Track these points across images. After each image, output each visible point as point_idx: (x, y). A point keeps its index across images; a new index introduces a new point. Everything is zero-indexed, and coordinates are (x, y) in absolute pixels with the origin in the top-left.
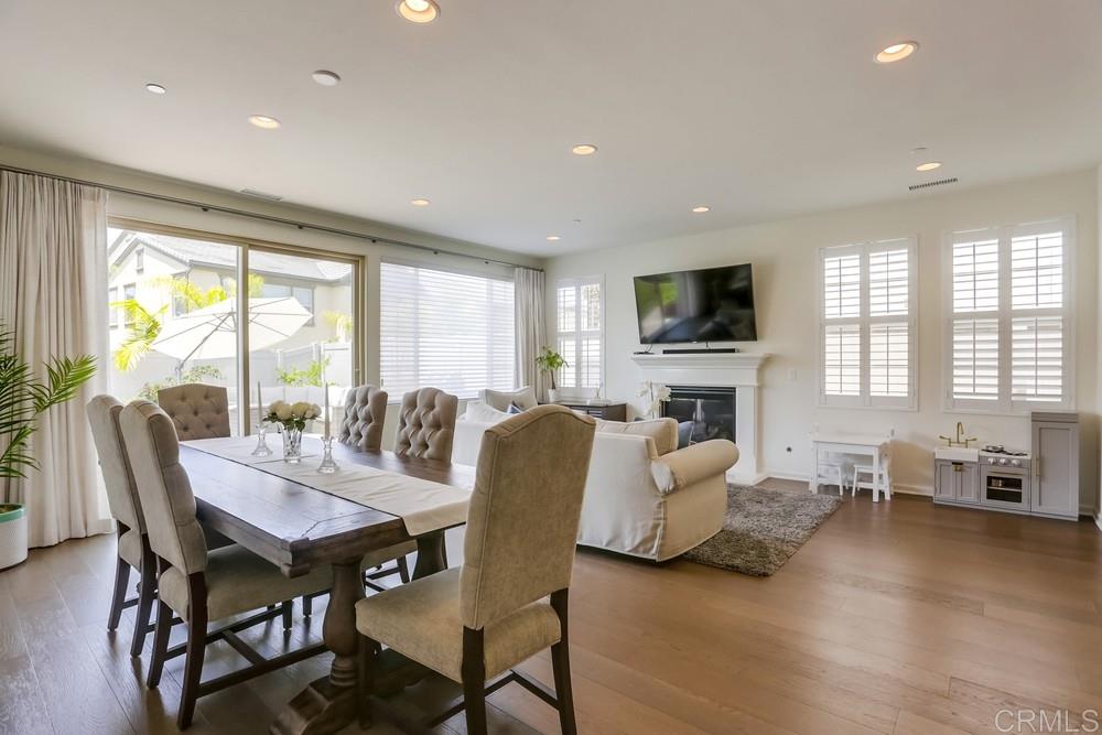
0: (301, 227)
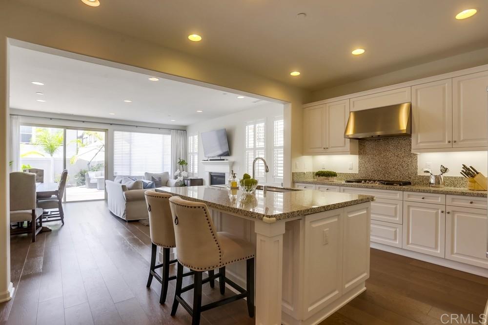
0: (83, 122)
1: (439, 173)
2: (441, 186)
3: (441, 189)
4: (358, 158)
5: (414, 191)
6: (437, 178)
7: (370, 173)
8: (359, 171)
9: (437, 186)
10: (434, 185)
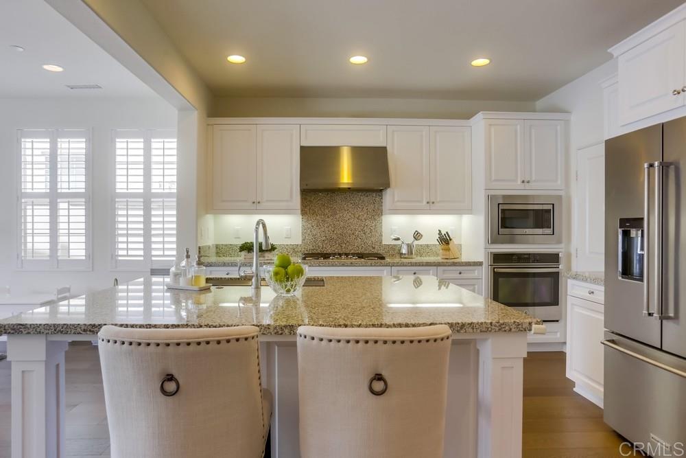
1: (410, 240)
2: (414, 256)
3: (413, 261)
4: (301, 220)
5: (406, 266)
6: (410, 246)
7: (320, 244)
8: (303, 240)
9: (410, 256)
10: (406, 256)
